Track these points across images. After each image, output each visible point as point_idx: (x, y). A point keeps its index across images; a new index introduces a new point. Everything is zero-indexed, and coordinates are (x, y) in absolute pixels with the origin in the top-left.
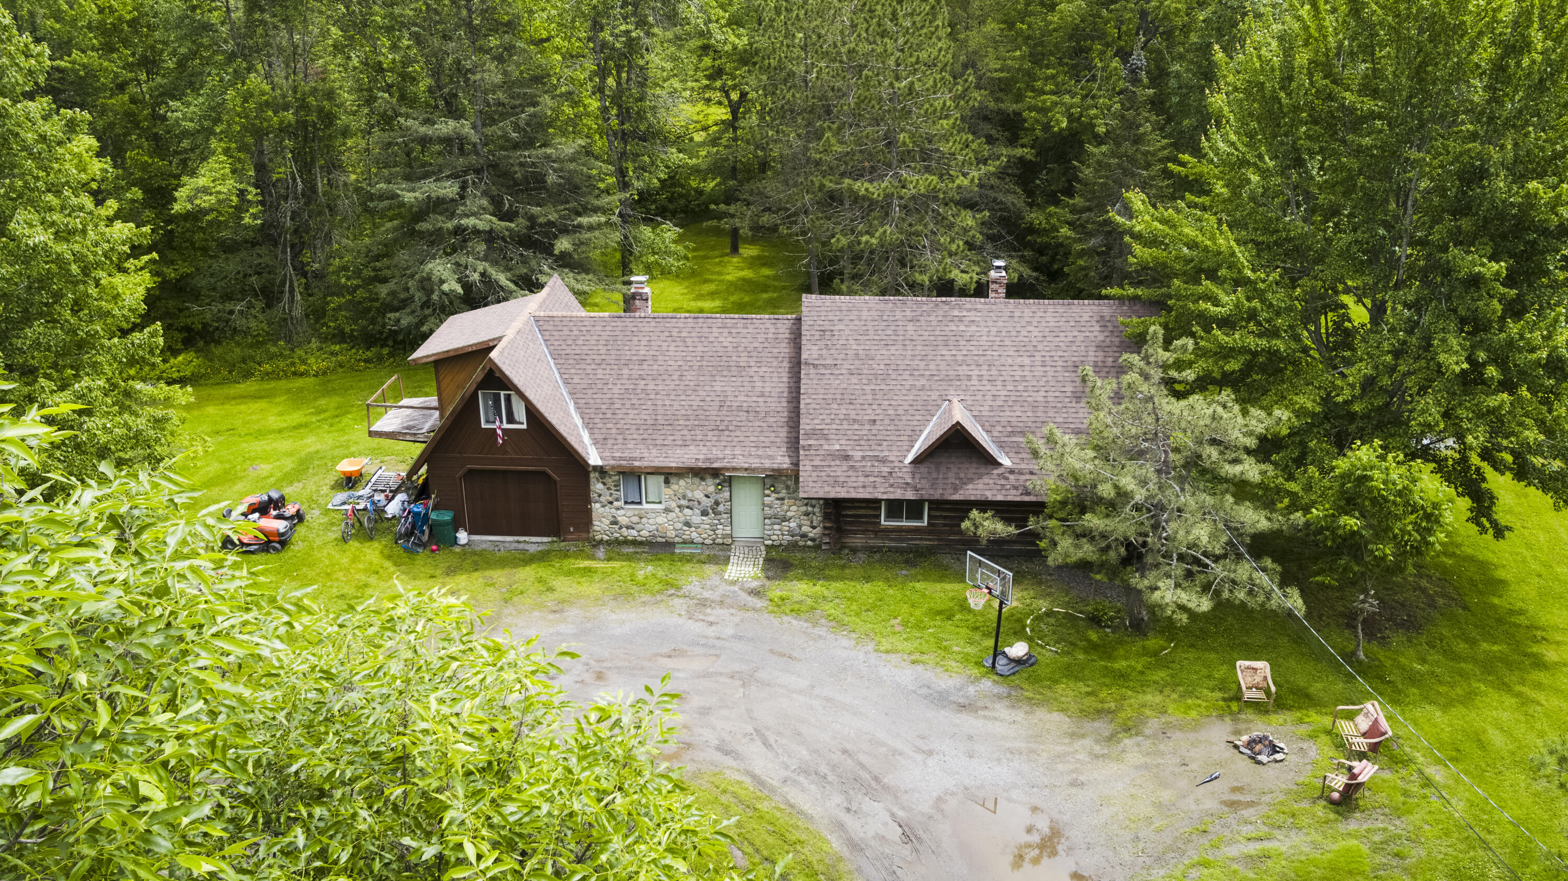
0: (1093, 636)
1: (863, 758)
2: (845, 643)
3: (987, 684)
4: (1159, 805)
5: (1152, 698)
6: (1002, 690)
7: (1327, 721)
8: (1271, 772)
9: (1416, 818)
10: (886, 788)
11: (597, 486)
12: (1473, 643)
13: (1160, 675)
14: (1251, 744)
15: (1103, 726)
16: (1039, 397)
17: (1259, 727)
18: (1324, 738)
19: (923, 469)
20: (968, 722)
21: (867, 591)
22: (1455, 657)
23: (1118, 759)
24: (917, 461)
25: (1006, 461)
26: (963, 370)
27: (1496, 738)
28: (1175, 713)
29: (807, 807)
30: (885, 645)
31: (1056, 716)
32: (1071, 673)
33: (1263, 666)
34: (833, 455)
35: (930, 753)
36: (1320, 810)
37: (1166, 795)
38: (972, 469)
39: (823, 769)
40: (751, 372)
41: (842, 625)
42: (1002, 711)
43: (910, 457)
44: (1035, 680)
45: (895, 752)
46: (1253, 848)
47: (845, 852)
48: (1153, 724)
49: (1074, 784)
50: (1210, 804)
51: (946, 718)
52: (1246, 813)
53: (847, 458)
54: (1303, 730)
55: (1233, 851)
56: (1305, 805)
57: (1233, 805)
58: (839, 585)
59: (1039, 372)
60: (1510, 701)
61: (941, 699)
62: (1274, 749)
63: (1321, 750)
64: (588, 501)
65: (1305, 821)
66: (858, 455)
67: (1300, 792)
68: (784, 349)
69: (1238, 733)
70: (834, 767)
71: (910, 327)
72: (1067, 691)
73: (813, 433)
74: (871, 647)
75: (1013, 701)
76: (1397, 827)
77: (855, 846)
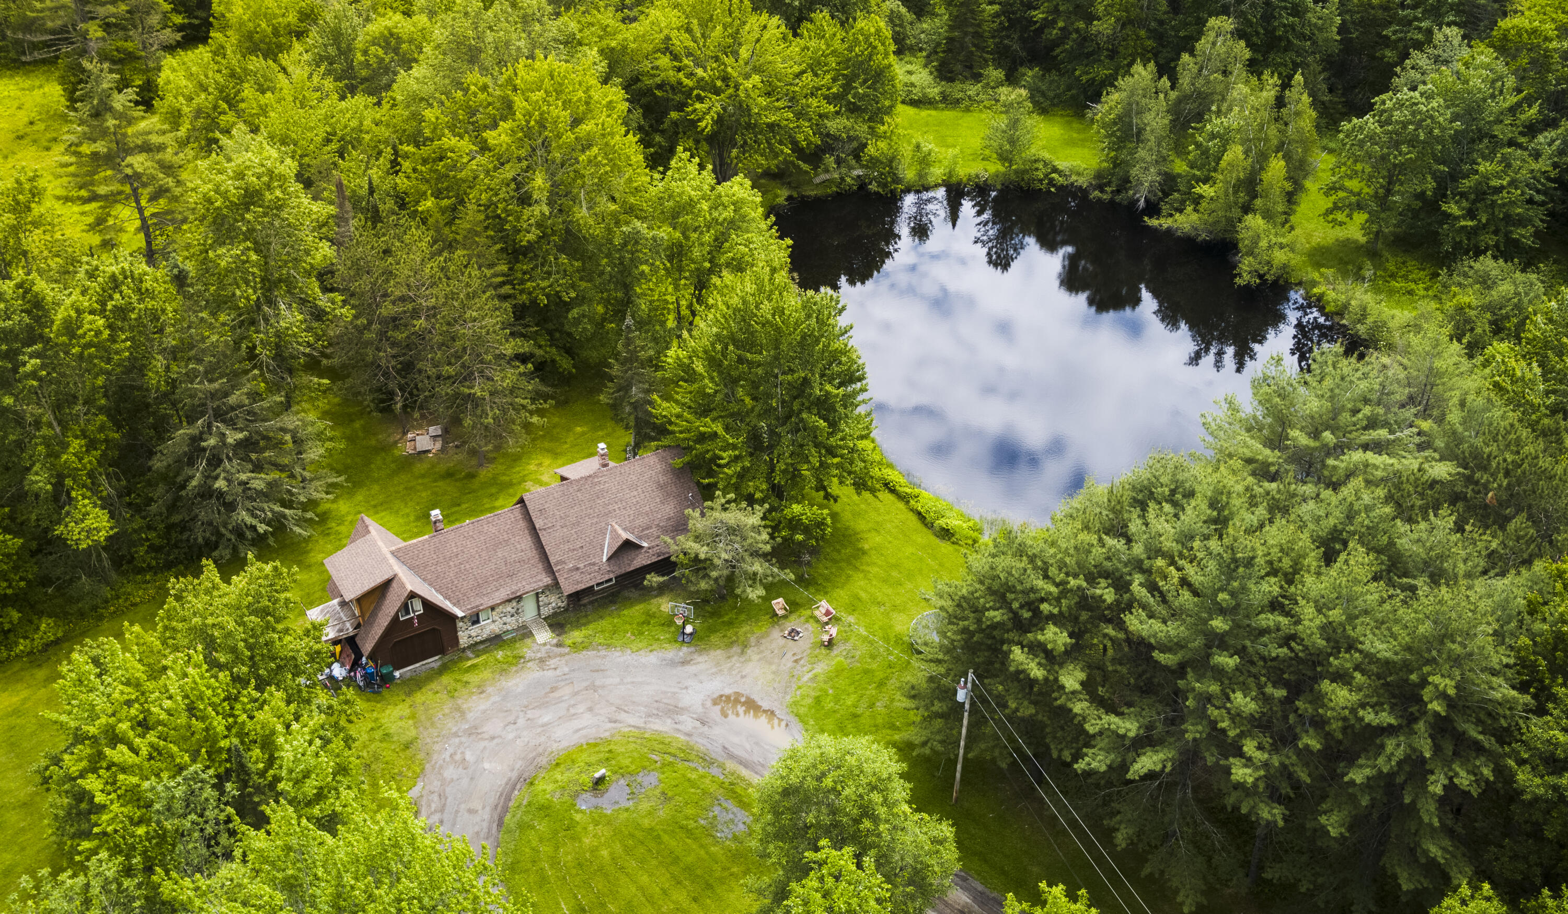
0: (708, 608)
1: (665, 701)
2: (618, 654)
3: (685, 649)
4: (774, 673)
5: (746, 628)
6: (693, 649)
7: (808, 612)
8: (801, 643)
9: (852, 640)
10: (682, 709)
11: (460, 624)
12: (839, 552)
13: (743, 617)
14: (790, 634)
15: (736, 649)
16: (647, 508)
17: (789, 625)
18: (811, 620)
19: (612, 561)
20: (691, 669)
21: (605, 623)
22: (835, 561)
23: (750, 660)
24: (609, 559)
25: (645, 544)
26: (611, 508)
27: (863, 595)
28: (758, 632)
29: (661, 729)
30: (635, 649)
31: (719, 652)
32: (712, 630)
33: (781, 600)
34: (571, 570)
35: (686, 688)
36: (823, 651)
37: (774, 667)
38: (633, 554)
39: (655, 712)
40: (512, 541)
41: (608, 646)
42: (700, 659)
43: (605, 559)
44: (701, 639)
45: (675, 693)
46: (810, 675)
47: (688, 738)
48: (753, 640)
49: (743, 677)
50: (790, 664)
51: (680, 670)
52: (802, 662)
53: (578, 569)
54: (803, 619)
55: (805, 679)
56: (818, 651)
57: (796, 661)
58: (591, 626)
59: (642, 496)
60: (861, 575)
61: (673, 664)
62: (798, 633)
63: (812, 626)
64: (456, 632)
65: (821, 657)
66: (581, 566)
67: (814, 646)
68: (522, 524)
69: (782, 631)
70: (658, 709)
71: (579, 494)
72: (714, 638)
73: (557, 563)
74: (629, 652)
75: (700, 652)
76: (849, 646)
77: (689, 735)
